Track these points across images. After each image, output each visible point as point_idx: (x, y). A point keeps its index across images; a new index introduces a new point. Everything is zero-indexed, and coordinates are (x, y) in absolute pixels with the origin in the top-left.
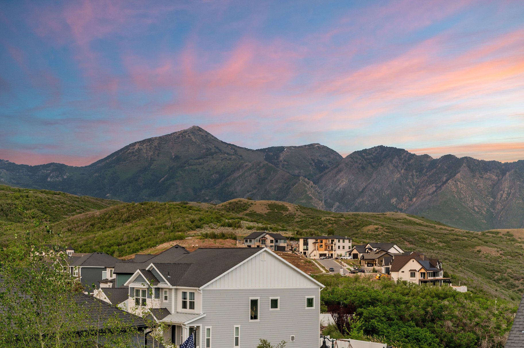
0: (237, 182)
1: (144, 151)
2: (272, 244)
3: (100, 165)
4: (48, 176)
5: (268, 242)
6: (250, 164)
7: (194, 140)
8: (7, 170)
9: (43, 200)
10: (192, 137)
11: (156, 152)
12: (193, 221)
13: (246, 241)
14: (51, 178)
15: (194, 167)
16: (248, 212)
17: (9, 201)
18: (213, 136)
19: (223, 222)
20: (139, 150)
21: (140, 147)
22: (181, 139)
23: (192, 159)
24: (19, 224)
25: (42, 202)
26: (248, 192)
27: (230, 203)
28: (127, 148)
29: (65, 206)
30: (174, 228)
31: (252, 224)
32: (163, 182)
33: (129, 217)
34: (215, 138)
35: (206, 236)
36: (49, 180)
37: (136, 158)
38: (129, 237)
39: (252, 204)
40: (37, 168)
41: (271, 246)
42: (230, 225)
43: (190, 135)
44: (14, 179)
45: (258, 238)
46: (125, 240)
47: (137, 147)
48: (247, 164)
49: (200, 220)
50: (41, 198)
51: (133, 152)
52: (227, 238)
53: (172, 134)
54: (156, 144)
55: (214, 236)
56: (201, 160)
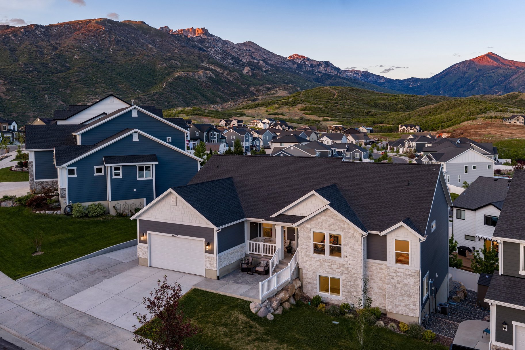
0: (515, 81)
1: (461, 68)
2: (523, 121)
3: (437, 77)
4: (409, 84)
5: (521, 120)
6: (523, 71)
7: (489, 60)
8: (389, 83)
9: (406, 100)
10: (488, 58)
11: (468, 68)
12: (481, 110)
13: (508, 120)
14: (411, 85)
15: (490, 74)
16: (518, 99)
17: (389, 102)
18: (500, 57)
19: (497, 110)
20: (458, 68)
21: (459, 66)
22: (482, 60)
23: (488, 70)
24: (394, 113)
25: (405, 101)
26: (522, 86)
27: (508, 95)
28: (451, 67)
29: (417, 102)
30: (470, 114)
31: (514, 110)
32: (472, 83)
33: (448, 108)
34: (502, 58)
35: (487, 118)
36: (410, 86)
37: (456, 72)
38: (447, 119)
39: (521, 95)
40: (404, 80)
41: (522, 122)
42: (501, 111)
43: (487, 57)
44: (392, 87)
45: (515, 118)
46: (445, 120)
47: (457, 66)
48: (521, 70)
49: (485, 108)
50: (405, 99)
51: (455, 69)
52: (498, 119)
53: (476, 58)
54: (468, 64)
55: (491, 118)
56: (493, 71)
